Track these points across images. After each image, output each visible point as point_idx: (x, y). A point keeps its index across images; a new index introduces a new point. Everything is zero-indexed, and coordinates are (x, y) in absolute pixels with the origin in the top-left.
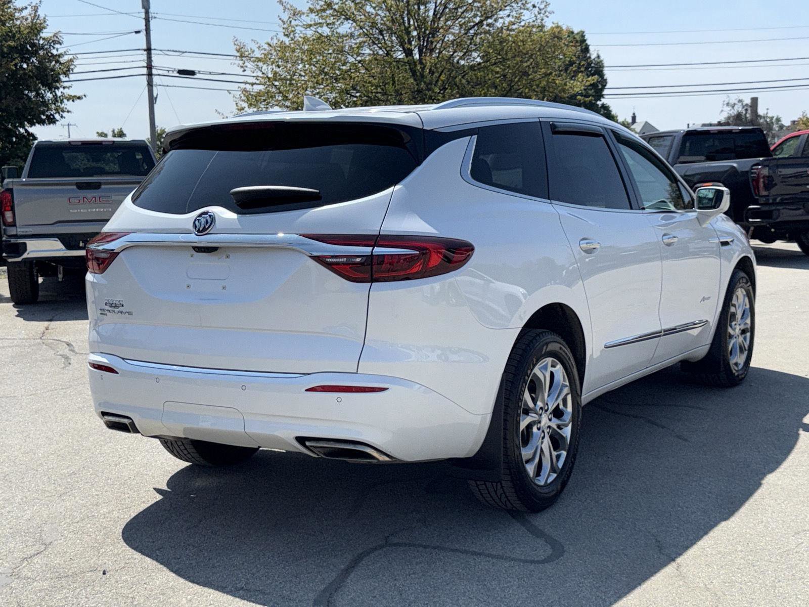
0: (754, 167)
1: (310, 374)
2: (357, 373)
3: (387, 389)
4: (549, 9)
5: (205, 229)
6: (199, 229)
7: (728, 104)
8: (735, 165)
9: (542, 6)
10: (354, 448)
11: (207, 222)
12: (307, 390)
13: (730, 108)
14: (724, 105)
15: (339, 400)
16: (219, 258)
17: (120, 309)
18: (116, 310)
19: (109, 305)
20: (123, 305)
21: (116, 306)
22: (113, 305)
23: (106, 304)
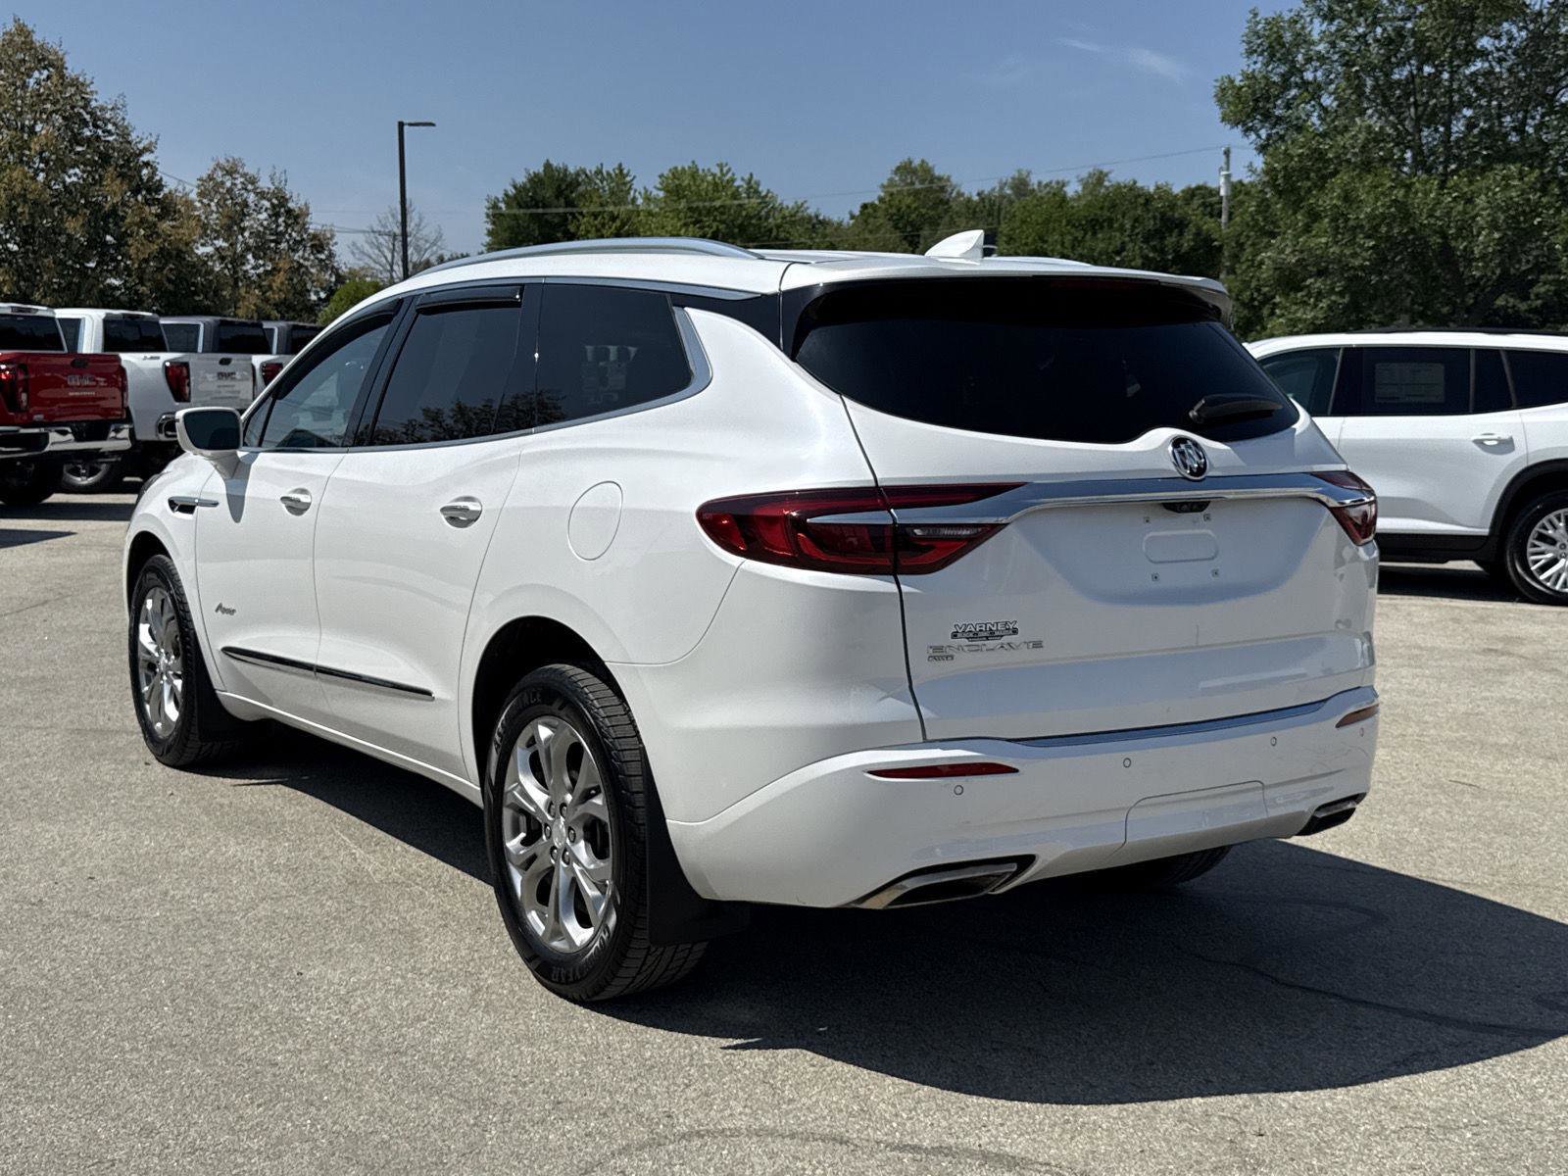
1: (1325, 701)
5: (1200, 470)
11: (1199, 456)
12: (1337, 726)
17: (1006, 639)
18: (991, 643)
19: (965, 635)
20: (1015, 631)
21: (992, 635)
22: (981, 634)
23: (955, 635)
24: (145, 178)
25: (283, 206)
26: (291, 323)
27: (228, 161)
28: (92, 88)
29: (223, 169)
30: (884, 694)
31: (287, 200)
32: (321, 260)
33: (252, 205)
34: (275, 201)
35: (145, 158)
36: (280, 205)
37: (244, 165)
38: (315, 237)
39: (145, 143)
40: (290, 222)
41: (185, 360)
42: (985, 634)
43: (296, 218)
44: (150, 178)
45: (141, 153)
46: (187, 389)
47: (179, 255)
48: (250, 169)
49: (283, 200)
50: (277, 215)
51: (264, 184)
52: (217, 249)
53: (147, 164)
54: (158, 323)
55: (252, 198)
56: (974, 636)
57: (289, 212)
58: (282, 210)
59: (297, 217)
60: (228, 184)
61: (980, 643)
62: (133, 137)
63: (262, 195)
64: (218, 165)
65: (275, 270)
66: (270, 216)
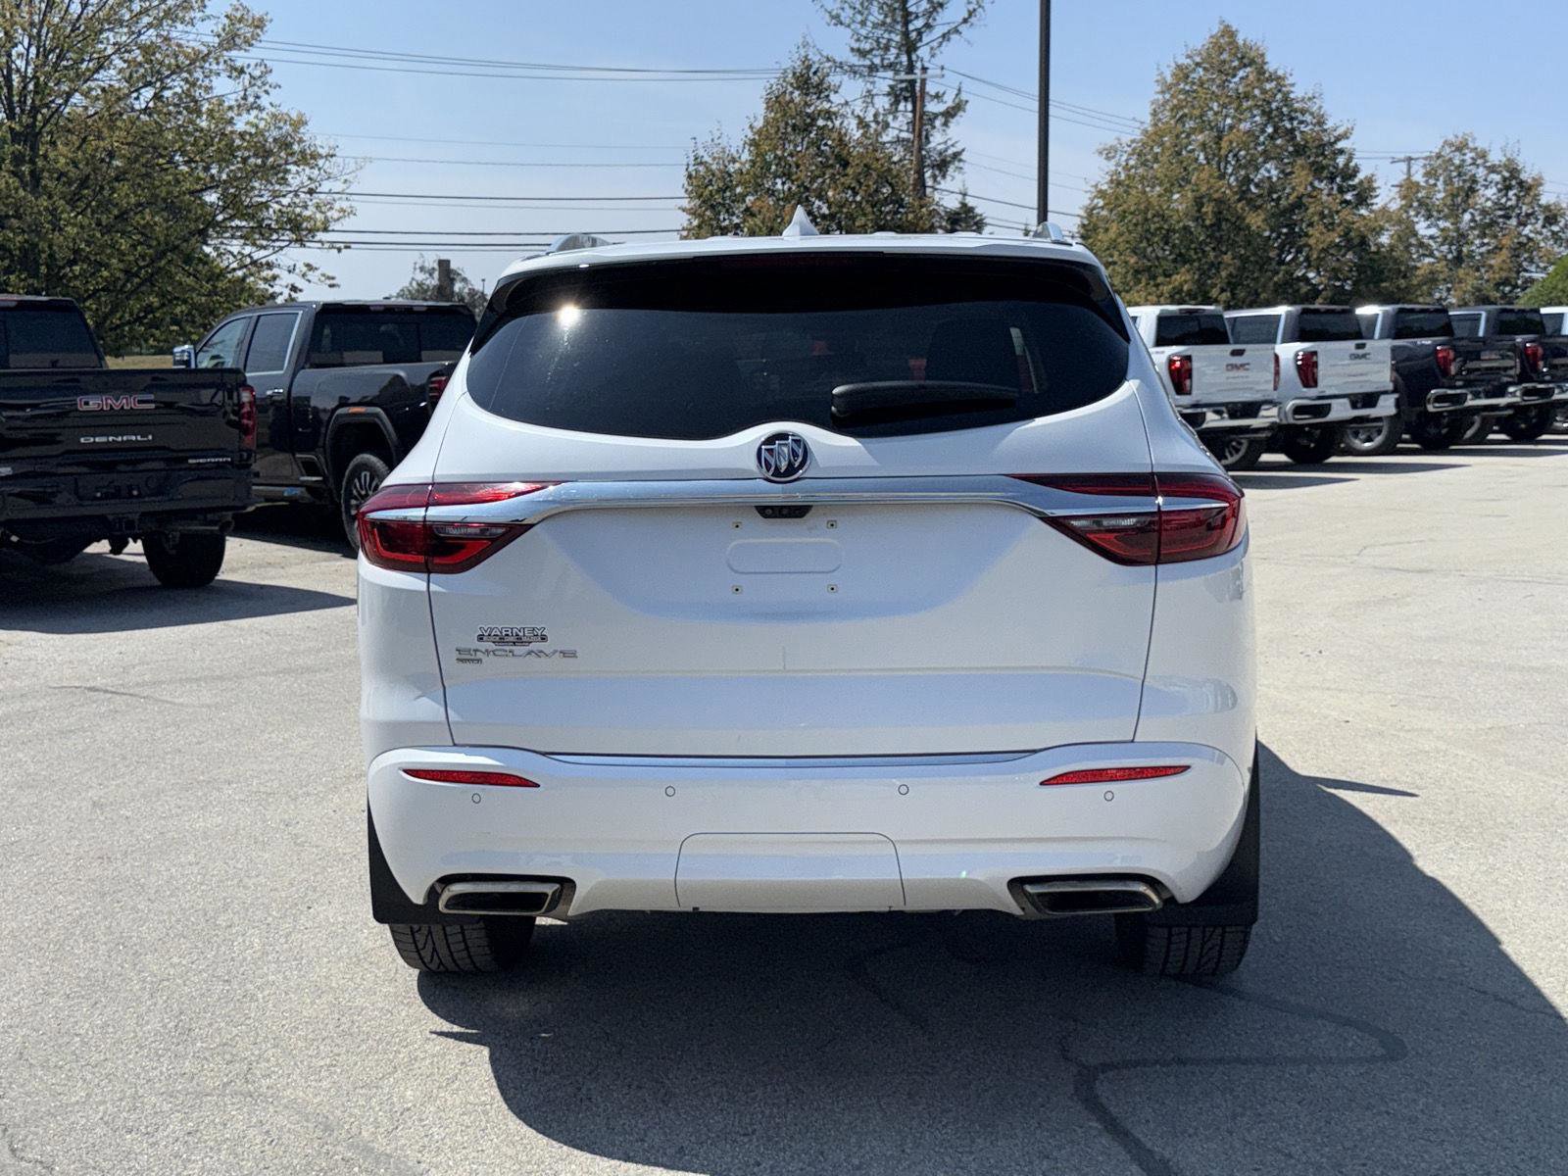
0: (434, 379)
1: (1035, 751)
2: (1132, 741)
3: (1188, 767)
4: (270, 79)
5: (791, 470)
6: (777, 468)
7: (422, 269)
8: (402, 374)
9: (257, 73)
10: (1124, 888)
11: (795, 454)
12: (1042, 784)
13: (427, 275)
14: (415, 269)
15: (1109, 797)
16: (810, 529)
17: (534, 646)
18: (519, 649)
19: (492, 639)
20: (544, 638)
21: (519, 641)
22: (507, 639)
23: (481, 638)
24: (1341, 165)
25: (1515, 178)
26: (1400, 306)
27: (1457, 137)
28: (1290, 81)
29: (1451, 145)
30: (420, 693)
31: (1519, 172)
32: (1554, 233)
33: (1481, 180)
34: (1507, 174)
35: (1340, 145)
36: (1513, 179)
37: (1474, 139)
38: (1547, 208)
39: (1341, 131)
40: (1522, 194)
41: (1188, 353)
42: (512, 639)
43: (1527, 189)
44: (1347, 165)
45: (1338, 139)
46: (1188, 382)
47: (1364, 241)
48: (1481, 144)
49: (1514, 172)
50: (1508, 188)
51: (1495, 157)
52: (1442, 230)
53: (1341, 152)
54: (1221, 316)
55: (1481, 173)
56: (501, 640)
57: (1521, 183)
58: (1514, 182)
59: (1530, 188)
60: (1457, 162)
61: (507, 648)
62: (1329, 125)
63: (1492, 169)
64: (1445, 142)
65: (1498, 248)
66: (1500, 191)
